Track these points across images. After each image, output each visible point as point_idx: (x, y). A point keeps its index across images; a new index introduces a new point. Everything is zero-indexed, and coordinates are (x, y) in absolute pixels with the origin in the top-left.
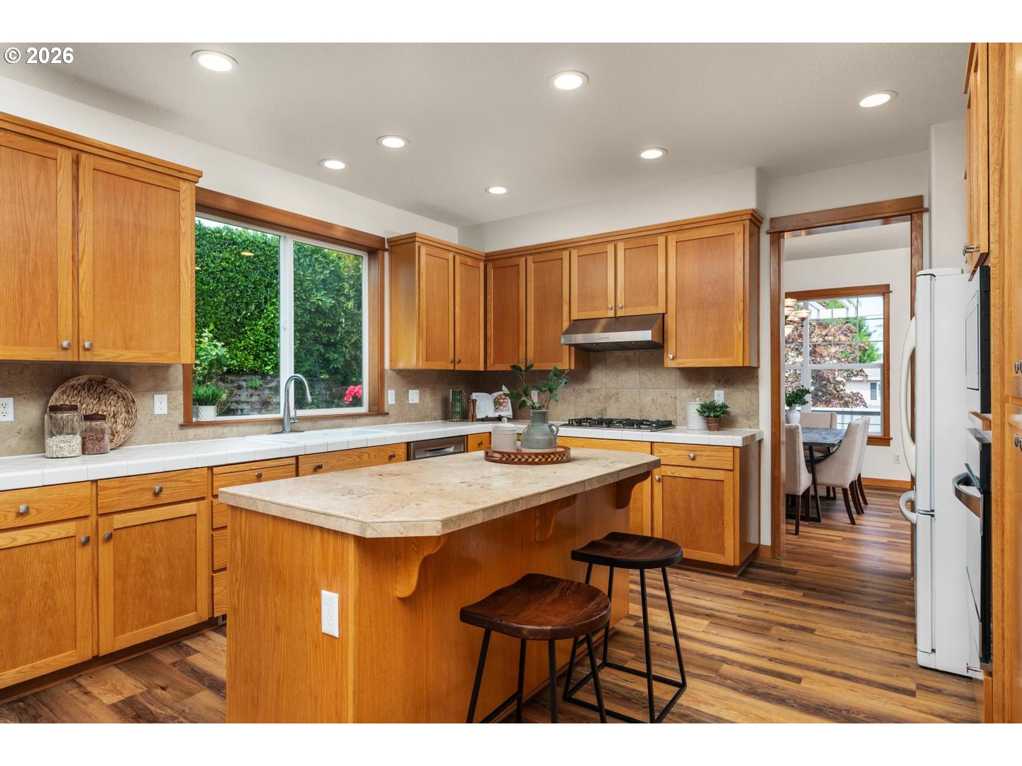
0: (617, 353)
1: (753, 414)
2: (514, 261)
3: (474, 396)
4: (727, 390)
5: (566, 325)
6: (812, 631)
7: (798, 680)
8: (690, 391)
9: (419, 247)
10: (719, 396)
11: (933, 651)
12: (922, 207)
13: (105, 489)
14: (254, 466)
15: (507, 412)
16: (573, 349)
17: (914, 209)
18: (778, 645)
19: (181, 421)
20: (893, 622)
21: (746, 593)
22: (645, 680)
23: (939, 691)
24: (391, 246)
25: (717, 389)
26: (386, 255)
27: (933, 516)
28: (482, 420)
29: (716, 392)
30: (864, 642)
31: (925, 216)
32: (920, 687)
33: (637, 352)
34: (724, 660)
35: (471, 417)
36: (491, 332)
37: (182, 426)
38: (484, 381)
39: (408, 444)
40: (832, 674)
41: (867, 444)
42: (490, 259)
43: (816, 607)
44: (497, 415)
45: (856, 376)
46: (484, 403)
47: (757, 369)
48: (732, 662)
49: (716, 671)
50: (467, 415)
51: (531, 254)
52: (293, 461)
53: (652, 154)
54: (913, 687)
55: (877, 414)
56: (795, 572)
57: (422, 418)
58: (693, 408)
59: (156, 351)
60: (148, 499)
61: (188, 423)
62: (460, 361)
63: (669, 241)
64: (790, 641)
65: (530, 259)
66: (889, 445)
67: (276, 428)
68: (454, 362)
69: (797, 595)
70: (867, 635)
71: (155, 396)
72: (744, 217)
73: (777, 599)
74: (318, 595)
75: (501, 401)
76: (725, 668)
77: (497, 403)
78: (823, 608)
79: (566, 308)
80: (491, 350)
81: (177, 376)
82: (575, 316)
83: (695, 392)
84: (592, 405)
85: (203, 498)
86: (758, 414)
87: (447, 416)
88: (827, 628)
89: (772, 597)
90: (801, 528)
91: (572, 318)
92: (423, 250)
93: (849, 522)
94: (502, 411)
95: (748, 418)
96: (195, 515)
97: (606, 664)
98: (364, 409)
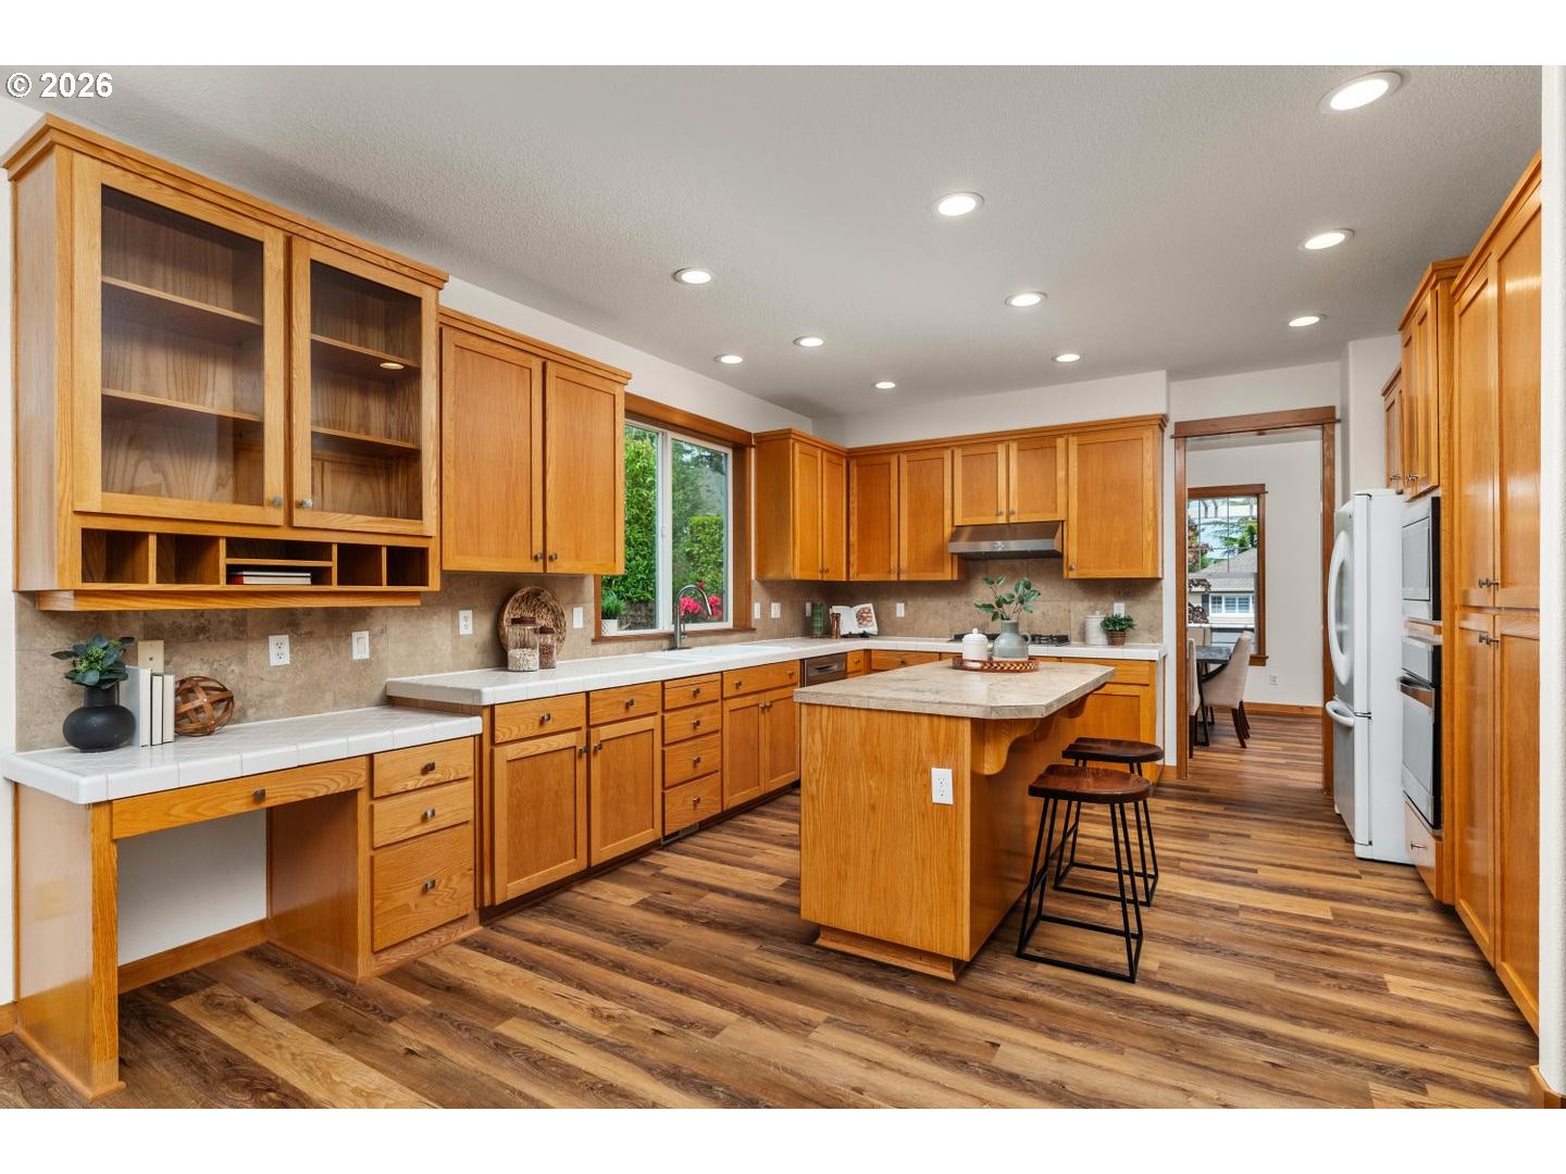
0: (1001, 562)
1: (1155, 629)
2: (885, 458)
3: (835, 609)
4: (1129, 602)
5: (948, 530)
6: (1248, 837)
7: (1255, 871)
8: (1086, 604)
9: (793, 445)
10: (1120, 609)
11: (1370, 843)
12: (1334, 418)
13: (596, 700)
14: (693, 681)
15: (872, 628)
16: (956, 557)
17: (1325, 420)
18: (1222, 847)
19: (593, 635)
20: (1319, 827)
21: (1168, 808)
22: (1117, 875)
23: (1380, 875)
24: (757, 442)
25: (1116, 601)
26: (753, 450)
27: (1370, 718)
28: (845, 637)
29: (1116, 605)
30: (1300, 843)
31: (1338, 427)
32: (1362, 872)
33: (1025, 562)
34: (1180, 859)
35: (834, 632)
36: (854, 538)
37: (594, 641)
38: (847, 592)
39: (802, 661)
40: (1282, 866)
41: (1250, 664)
42: (852, 455)
43: (1241, 818)
44: (861, 631)
45: (1196, 586)
46: (848, 618)
47: (1158, 580)
48: (1188, 861)
49: (1178, 867)
50: (829, 631)
51: (904, 452)
52: (718, 677)
53: (1068, 358)
54: (1357, 873)
55: (1252, 630)
56: (1207, 791)
57: (781, 634)
58: (1095, 623)
59: (597, 562)
60: (621, 712)
61: (599, 639)
62: (828, 571)
63: (1070, 444)
64: (1232, 844)
65: (904, 458)
66: (1264, 665)
67: (665, 643)
68: (822, 572)
69: (1218, 809)
70: (1301, 838)
71: (575, 609)
72: (1153, 422)
73: (1201, 812)
74: (927, 773)
75: (865, 615)
76: (1182, 864)
77: (861, 617)
78: (1248, 819)
79: (948, 513)
80: (853, 558)
81: (590, 587)
82: (958, 522)
83: (1092, 604)
84: (971, 619)
85: (655, 714)
86: (1162, 627)
87: (807, 631)
88: (1260, 834)
89: (1195, 812)
90: (1195, 753)
91: (956, 524)
92: (797, 446)
93: (1239, 745)
94: (866, 626)
95: (1151, 632)
96: (652, 730)
97: (1073, 864)
98: (729, 624)
